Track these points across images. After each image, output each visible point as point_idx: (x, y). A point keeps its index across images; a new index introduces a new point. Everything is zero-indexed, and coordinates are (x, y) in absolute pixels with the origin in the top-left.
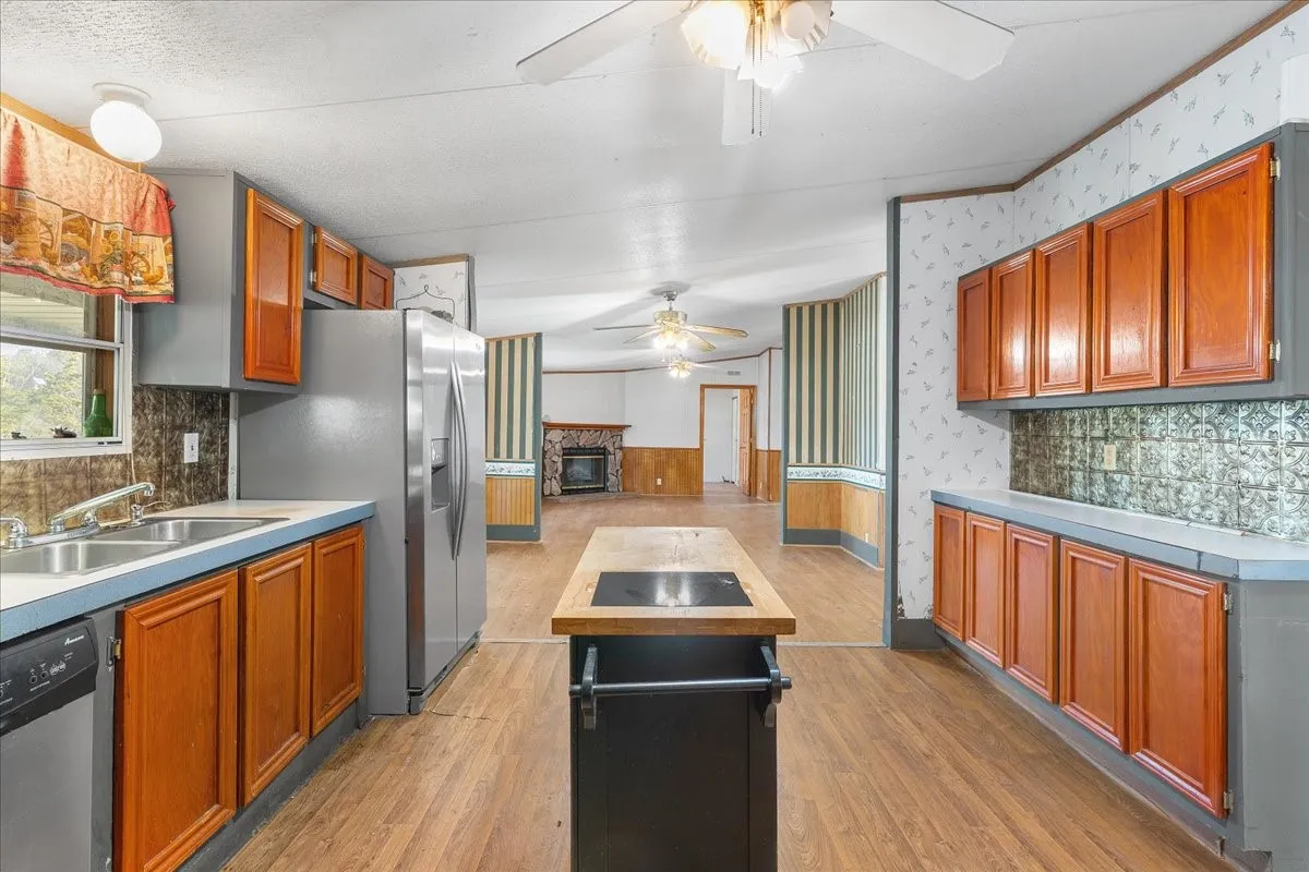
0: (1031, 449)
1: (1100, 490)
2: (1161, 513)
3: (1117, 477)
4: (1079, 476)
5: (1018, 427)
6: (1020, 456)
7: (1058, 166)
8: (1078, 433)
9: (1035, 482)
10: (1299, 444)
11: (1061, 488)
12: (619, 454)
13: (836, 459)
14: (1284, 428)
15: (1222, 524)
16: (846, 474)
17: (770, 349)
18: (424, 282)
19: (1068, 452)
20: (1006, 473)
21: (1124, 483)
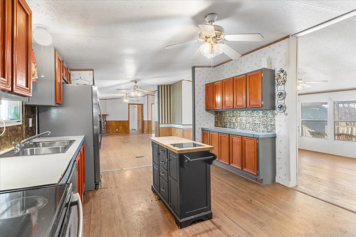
0: (219, 119)
1: (232, 126)
2: (243, 129)
3: (235, 123)
4: (228, 123)
5: (216, 114)
6: (216, 120)
7: (224, 64)
8: (228, 115)
9: (220, 125)
10: (263, 117)
11: (225, 126)
12: (105, 123)
13: (170, 122)
14: (261, 114)
15: (252, 130)
16: (173, 125)
17: (148, 95)
18: (80, 76)
19: (226, 119)
20: (214, 123)
21: (236, 124)
